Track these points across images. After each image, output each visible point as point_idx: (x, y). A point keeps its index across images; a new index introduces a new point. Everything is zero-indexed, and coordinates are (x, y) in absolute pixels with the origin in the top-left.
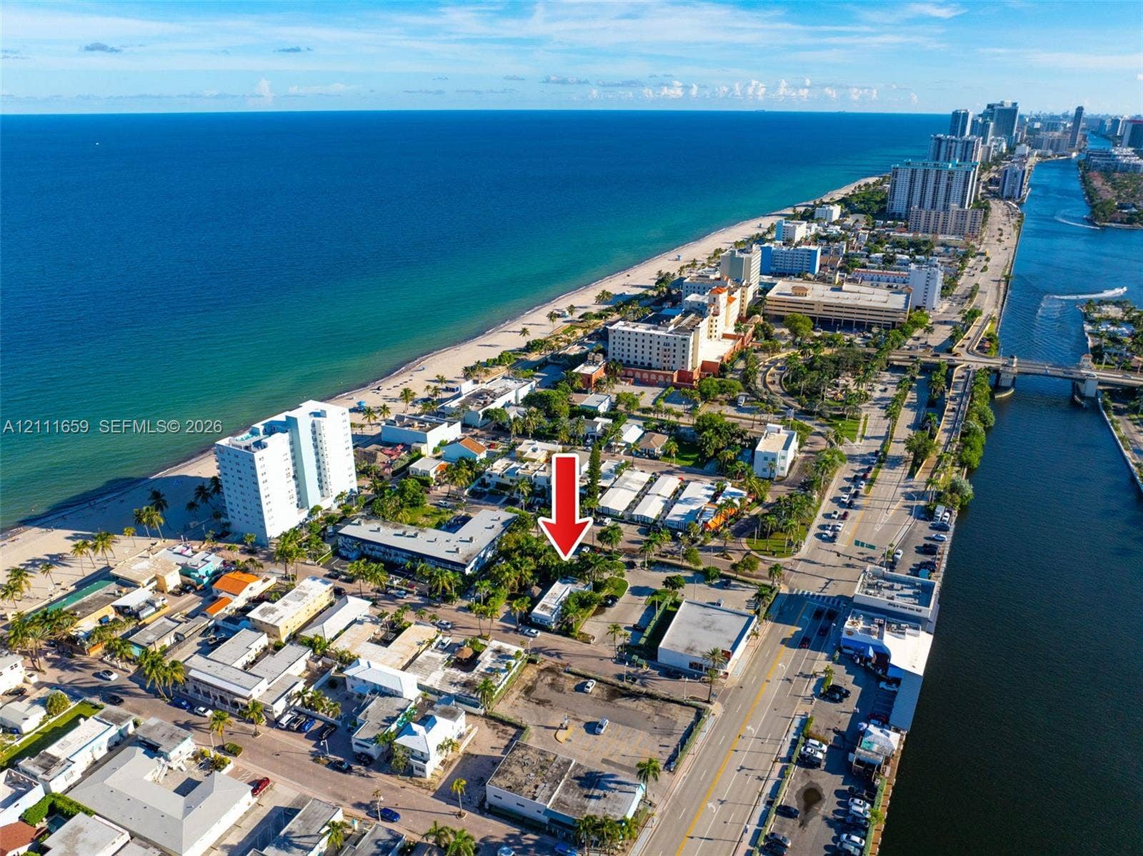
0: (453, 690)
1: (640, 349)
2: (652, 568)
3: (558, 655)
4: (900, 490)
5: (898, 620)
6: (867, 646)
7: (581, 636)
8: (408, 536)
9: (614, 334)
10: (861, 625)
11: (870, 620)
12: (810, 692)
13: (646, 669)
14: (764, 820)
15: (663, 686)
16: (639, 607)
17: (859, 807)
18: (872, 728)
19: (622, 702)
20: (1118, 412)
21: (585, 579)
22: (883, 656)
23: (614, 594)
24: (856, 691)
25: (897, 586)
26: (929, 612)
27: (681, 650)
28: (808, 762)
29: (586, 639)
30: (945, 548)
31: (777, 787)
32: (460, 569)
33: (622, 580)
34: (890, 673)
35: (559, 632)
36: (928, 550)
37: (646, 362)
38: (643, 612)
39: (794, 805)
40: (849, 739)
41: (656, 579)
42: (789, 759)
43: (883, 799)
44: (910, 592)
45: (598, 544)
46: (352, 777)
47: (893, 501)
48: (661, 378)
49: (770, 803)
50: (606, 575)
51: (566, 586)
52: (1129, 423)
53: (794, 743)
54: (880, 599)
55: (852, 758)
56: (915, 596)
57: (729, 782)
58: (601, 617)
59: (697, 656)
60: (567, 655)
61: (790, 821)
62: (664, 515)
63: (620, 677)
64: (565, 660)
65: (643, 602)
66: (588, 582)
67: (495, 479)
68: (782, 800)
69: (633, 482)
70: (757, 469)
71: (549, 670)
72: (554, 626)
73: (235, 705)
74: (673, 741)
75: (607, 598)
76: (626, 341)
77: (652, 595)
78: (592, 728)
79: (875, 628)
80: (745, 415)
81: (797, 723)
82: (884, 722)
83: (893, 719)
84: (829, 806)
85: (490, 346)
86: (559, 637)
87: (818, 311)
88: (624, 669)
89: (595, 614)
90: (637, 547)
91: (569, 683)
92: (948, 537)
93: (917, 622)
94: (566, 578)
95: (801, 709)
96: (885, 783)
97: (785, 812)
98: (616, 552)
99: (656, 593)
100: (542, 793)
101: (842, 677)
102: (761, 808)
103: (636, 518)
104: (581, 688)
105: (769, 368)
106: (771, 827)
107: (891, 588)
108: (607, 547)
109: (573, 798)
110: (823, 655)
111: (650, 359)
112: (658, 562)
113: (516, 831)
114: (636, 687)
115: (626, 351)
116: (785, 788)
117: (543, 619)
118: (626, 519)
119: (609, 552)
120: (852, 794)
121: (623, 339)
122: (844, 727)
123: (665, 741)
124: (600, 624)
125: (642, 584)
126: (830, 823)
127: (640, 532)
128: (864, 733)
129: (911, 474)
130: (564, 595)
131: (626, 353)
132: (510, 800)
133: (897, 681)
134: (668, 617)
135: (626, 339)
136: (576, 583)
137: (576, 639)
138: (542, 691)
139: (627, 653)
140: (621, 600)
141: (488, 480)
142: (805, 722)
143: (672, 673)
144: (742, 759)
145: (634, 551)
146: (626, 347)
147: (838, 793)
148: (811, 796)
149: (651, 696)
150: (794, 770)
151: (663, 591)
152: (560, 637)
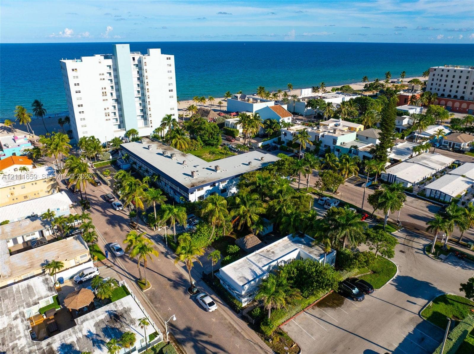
1: (455, 84)
2: (442, 256)
7: (277, 339)
8: (166, 156)
9: (434, 72)
16: (407, 316)
21: (326, 244)
23: (367, 280)
32: (184, 194)
33: (388, 262)
35: (247, 316)
37: (460, 95)
38: (410, 329)
45: (369, 208)
48: (471, 107)
50: (363, 248)
51: (295, 246)
58: (330, 314)
62: (467, 198)
65: (416, 309)
66: (329, 249)
67: (290, 138)
69: (431, 161)
72: (245, 303)
75: (352, 282)
76: (444, 78)
77: (436, 301)
86: (241, 326)
89: (321, 304)
90: (423, 224)
94: (302, 236)
98: (389, 223)
99: (443, 298)
103: (428, 193)
108: (379, 214)
111: (464, 92)
112: (452, 250)
115: (442, 86)
118: (415, 193)
119: (381, 221)
121: (442, 76)
124: (323, 326)
125: (420, 276)
127: (431, 209)
130: (286, 258)
131: (442, 88)
135: (444, 76)
136: (311, 246)
137: (266, 339)
140: (377, 292)
141: (283, 138)
145: (417, 228)
146: (443, 83)
151: (457, 300)
152: (244, 325)
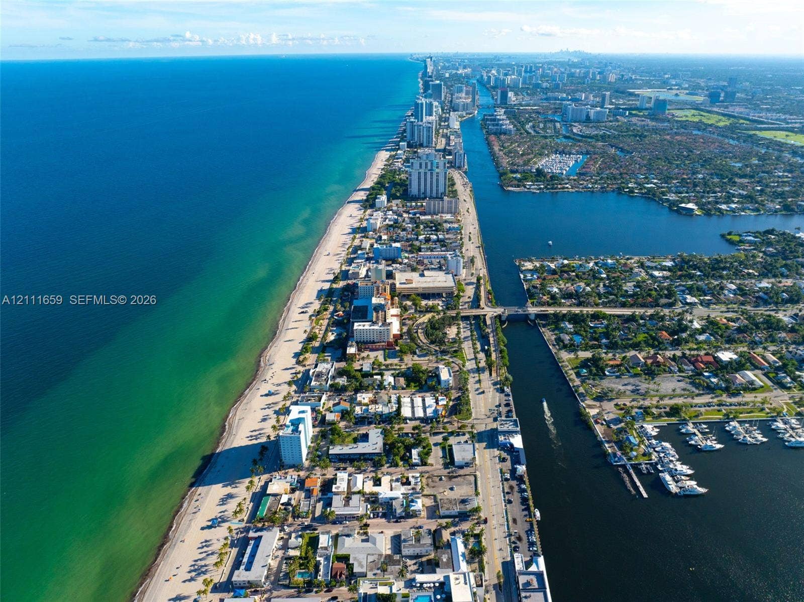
0: (411, 492)
1: (368, 336)
2: (435, 435)
3: (428, 472)
4: (490, 382)
5: (510, 433)
6: (506, 443)
7: (430, 464)
8: (355, 448)
9: (357, 331)
10: (503, 438)
11: (504, 436)
12: (498, 461)
13: (454, 468)
14: (504, 497)
15: (461, 472)
16: (440, 450)
17: (523, 486)
18: (518, 466)
19: (454, 480)
20: (544, 326)
21: (419, 446)
22: (512, 445)
23: (429, 448)
24: (509, 457)
25: (508, 422)
26: (519, 429)
27: (461, 460)
28: (507, 480)
29: (432, 465)
30: (512, 403)
31: (503, 488)
32: (380, 454)
33: (428, 443)
34: (516, 450)
35: (422, 465)
36: (507, 405)
37: (372, 340)
38: (442, 451)
39: (509, 491)
40: (513, 471)
41: (439, 439)
42: (502, 481)
43: (527, 483)
44: (512, 423)
45: (413, 432)
46: (402, 523)
47: (490, 388)
48: (381, 347)
49: (504, 492)
51: (415, 450)
52: (548, 331)
53: (502, 477)
54: (505, 428)
55: (516, 475)
56: (513, 425)
57: (492, 491)
58: (431, 457)
59: (466, 461)
60: (431, 471)
61: (510, 495)
62: (425, 414)
63: (449, 473)
64: (431, 473)
65: (440, 448)
66: (421, 447)
67: (362, 416)
68: (506, 491)
69: (406, 403)
70: (443, 385)
71: (428, 478)
72: (420, 464)
73: (355, 517)
74: (473, 485)
75: (428, 450)
77: (441, 444)
78: (452, 489)
79: (507, 437)
80: (422, 359)
81: (499, 471)
82: (520, 464)
83: (522, 463)
84: (516, 488)
85: (289, 341)
87: (420, 291)
88: (448, 470)
89: (429, 457)
91: (437, 479)
92: (511, 398)
93: (516, 432)
94: (413, 447)
95: (499, 466)
96: (526, 479)
97: (508, 493)
100: (455, 508)
101: (504, 455)
102: (502, 494)
103: (417, 418)
104: (441, 479)
105: (417, 329)
106: (507, 498)
107: (506, 424)
109: (462, 506)
110: (496, 450)
112: (434, 432)
113: (452, 519)
114: (455, 475)
116: (505, 488)
117: (416, 463)
118: (414, 419)
119: (417, 433)
120: (520, 484)
121: (360, 332)
122: (510, 468)
123: (471, 486)
124: (432, 459)
125: (435, 442)
126: (519, 492)
127: (421, 422)
128: (516, 468)
129: (491, 375)
130: (417, 453)
131: (362, 338)
132: (447, 513)
133: (518, 452)
134: (451, 450)
135: (362, 332)
136: (417, 448)
137: (430, 466)
138: (431, 484)
139: (446, 466)
140: (433, 449)
141: (359, 417)
142: (501, 470)
143: (461, 467)
144: (492, 484)
146: (362, 335)
147: (517, 485)
148: (511, 488)
149: (460, 476)
150: (505, 483)
151: (444, 442)
152: (425, 466)
